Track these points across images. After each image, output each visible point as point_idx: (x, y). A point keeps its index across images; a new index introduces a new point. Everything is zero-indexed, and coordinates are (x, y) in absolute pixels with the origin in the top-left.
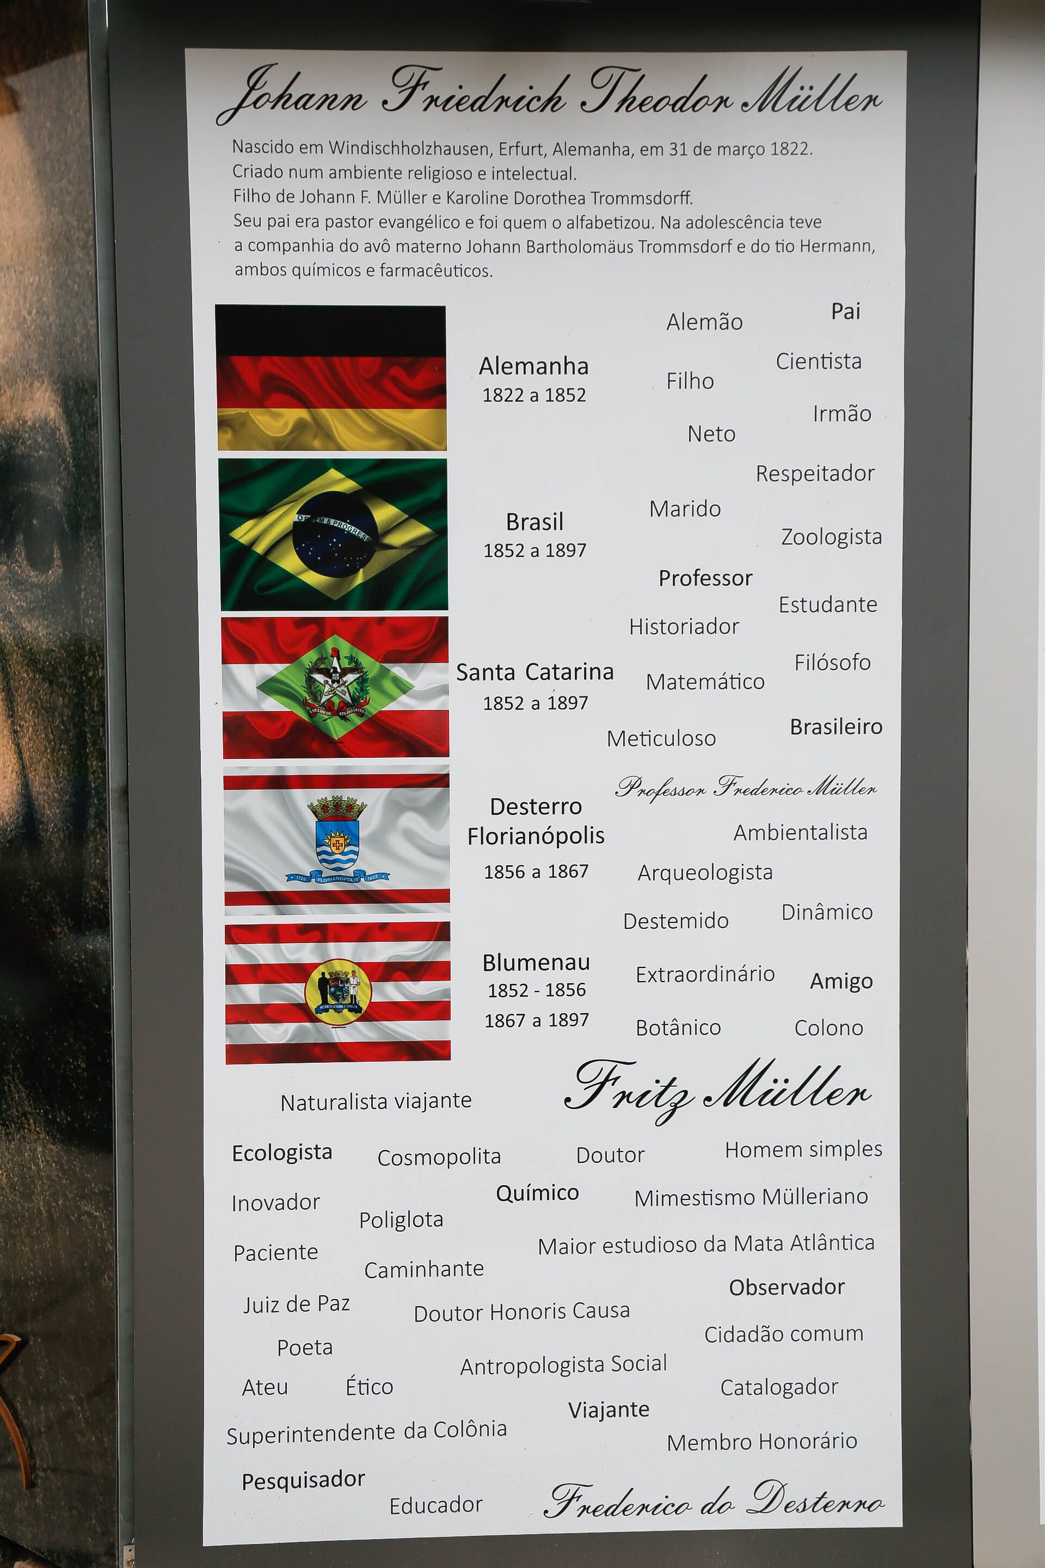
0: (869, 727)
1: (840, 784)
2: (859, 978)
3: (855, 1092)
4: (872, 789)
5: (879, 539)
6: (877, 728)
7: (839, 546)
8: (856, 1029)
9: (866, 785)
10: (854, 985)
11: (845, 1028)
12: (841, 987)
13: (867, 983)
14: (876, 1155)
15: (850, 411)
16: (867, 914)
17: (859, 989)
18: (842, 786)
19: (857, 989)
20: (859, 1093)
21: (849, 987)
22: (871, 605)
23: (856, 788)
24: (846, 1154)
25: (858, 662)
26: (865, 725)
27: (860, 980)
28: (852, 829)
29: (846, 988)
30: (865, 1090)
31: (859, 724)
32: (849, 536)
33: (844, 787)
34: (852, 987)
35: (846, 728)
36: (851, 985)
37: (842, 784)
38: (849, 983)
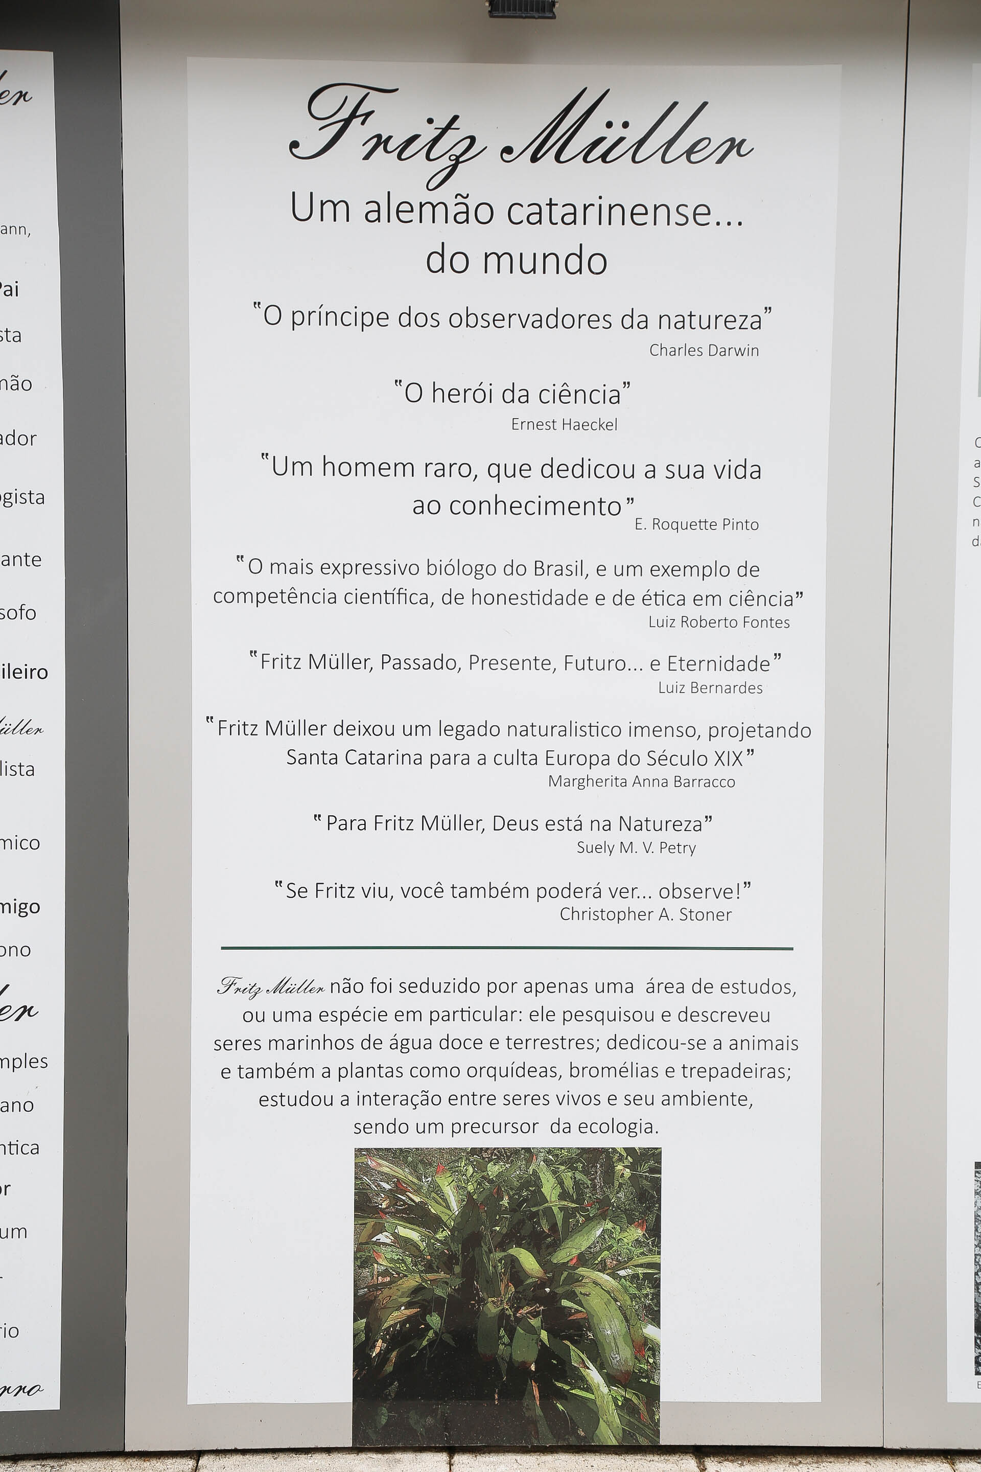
0: (35, 673)
1: (8, 725)
2: (27, 903)
3: (23, 1009)
4: (39, 730)
5: (42, 500)
6: (43, 674)
7: (4, 505)
8: (24, 951)
9: (33, 725)
10: (23, 910)
11: (13, 950)
12: (10, 912)
13: (35, 908)
14: (41, 1067)
15: (12, 381)
16: (35, 844)
17: (27, 914)
18: (10, 727)
19: (25, 914)
20: (26, 1010)
21: (18, 912)
22: (36, 560)
23: (24, 728)
24: (14, 1066)
25: (24, 612)
26: (32, 670)
27: (28, 906)
28: (20, 766)
29: (15, 912)
30: (32, 1007)
31: (26, 669)
32: (13, 496)
33: (12, 727)
34: (20, 912)
35: (14, 673)
36: (20, 910)
37: (10, 725)
38: (18, 908)
